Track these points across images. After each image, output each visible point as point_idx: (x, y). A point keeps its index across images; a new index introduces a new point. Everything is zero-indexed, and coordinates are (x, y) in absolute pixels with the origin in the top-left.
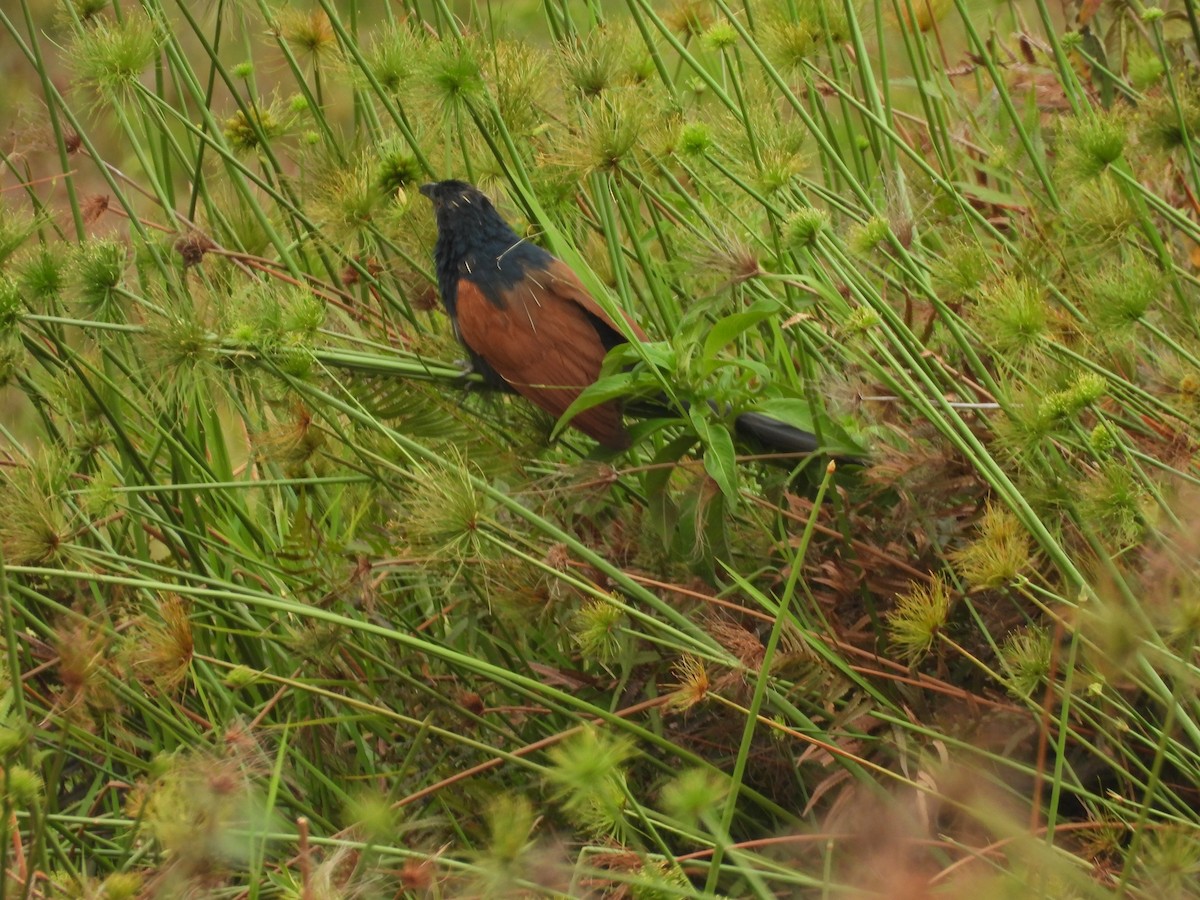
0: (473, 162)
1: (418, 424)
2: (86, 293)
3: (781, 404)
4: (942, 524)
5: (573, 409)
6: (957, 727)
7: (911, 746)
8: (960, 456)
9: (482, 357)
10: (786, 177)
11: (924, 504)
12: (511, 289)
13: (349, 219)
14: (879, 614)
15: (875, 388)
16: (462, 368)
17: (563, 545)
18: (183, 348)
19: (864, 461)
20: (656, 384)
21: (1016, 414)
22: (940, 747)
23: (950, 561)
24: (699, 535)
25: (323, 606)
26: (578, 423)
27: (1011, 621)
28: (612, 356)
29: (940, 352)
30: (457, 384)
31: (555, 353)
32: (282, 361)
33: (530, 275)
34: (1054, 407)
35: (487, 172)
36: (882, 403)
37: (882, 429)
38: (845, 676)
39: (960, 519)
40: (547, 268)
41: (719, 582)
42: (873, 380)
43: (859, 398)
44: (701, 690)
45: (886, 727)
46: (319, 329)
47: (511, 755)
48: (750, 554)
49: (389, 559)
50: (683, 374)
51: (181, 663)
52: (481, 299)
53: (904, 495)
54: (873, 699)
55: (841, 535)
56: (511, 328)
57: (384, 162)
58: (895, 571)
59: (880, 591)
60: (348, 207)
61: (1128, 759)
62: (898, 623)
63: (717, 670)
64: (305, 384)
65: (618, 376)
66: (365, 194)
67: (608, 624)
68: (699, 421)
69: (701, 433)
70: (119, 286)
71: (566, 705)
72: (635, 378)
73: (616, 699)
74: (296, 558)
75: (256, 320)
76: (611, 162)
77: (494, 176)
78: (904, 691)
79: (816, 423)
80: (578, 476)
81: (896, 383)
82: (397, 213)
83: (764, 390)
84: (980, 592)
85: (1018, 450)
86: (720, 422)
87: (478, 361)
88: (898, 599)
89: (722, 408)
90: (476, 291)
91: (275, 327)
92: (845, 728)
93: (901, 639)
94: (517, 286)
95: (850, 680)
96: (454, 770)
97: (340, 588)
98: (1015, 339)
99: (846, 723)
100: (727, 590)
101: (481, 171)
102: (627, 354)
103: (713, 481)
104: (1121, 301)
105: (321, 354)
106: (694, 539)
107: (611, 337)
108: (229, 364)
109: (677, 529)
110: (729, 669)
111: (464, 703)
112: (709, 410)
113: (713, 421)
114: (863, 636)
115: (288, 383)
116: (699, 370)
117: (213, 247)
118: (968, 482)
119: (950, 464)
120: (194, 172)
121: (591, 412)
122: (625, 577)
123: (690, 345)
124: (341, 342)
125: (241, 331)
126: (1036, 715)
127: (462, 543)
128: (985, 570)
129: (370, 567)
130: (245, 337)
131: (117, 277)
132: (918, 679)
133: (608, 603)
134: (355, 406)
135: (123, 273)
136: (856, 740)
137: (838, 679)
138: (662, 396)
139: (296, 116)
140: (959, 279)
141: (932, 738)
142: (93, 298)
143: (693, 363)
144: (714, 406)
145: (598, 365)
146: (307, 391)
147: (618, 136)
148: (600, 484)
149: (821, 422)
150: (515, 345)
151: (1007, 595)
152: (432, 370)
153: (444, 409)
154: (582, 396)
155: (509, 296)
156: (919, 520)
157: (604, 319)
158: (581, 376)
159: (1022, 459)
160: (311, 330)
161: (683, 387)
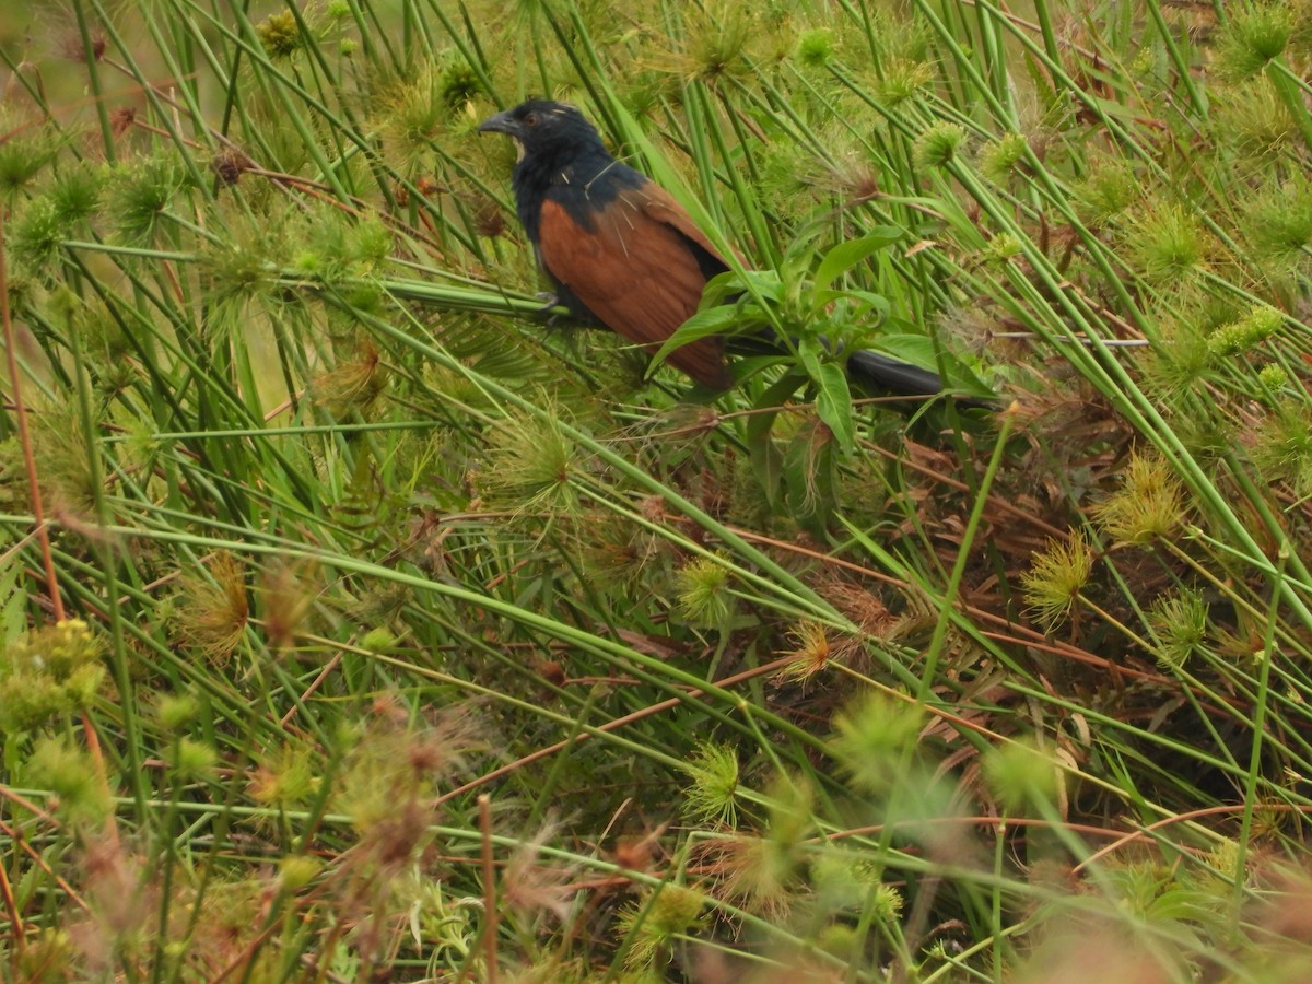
0: (548, 72)
1: (494, 364)
2: (129, 216)
3: (901, 341)
4: (1076, 474)
5: (670, 344)
6: (1097, 698)
7: (1047, 720)
8: (1100, 398)
9: (567, 286)
10: (911, 88)
11: (1057, 453)
12: (601, 210)
13: (412, 135)
14: (1007, 574)
15: (1006, 323)
16: (546, 300)
17: (660, 497)
18: (240, 278)
19: (991, 404)
20: (762, 317)
21: (1166, 351)
22: (1080, 723)
23: (1089, 517)
24: (809, 487)
25: (388, 564)
26: (677, 359)
27: (1153, 581)
28: (713, 287)
29: (1079, 283)
30: (539, 317)
31: (649, 282)
32: (347, 292)
33: (624, 195)
34: (1225, 342)
35: (563, 83)
36: (1014, 339)
37: (1014, 370)
38: (976, 642)
39: (1096, 469)
40: (640, 188)
41: (830, 538)
42: (1005, 316)
43: (990, 335)
44: (821, 658)
45: (1021, 699)
46: (387, 257)
47: (600, 730)
48: (858, 507)
49: (455, 514)
50: (792, 306)
51: (236, 628)
52: (568, 223)
53: (1034, 442)
54: (1007, 668)
55: (966, 487)
56: (601, 254)
57: (445, 72)
58: (1024, 526)
59: (1010, 549)
60: (411, 122)
61: (1286, 733)
62: (1034, 584)
63: (834, 634)
64: (373, 318)
65: (719, 308)
66: (428, 106)
67: (713, 585)
68: (809, 358)
69: (813, 373)
70: (166, 209)
71: (658, 673)
72: (740, 310)
73: (713, 668)
74: (356, 512)
75: (320, 247)
76: (715, 69)
77: (572, 86)
78: (1038, 660)
79: (940, 361)
80: (672, 422)
81: (1031, 317)
82: (462, 128)
83: (884, 325)
84: (1120, 550)
85: (1166, 394)
86: (831, 360)
87: (564, 292)
88: (1032, 557)
89: (833, 345)
90: (562, 213)
91: (339, 255)
92: (975, 701)
93: (1037, 602)
94: (609, 207)
95: (982, 647)
96: (532, 747)
97: (405, 545)
98: (1167, 271)
99: (978, 694)
100: (840, 547)
101: (557, 82)
102: (730, 284)
103: (825, 427)
104: (1283, 227)
105: (391, 284)
106: (804, 490)
107: (712, 266)
108: (288, 296)
109: (783, 481)
110: (847, 635)
111: (544, 673)
112: (822, 348)
113: (826, 360)
114: (990, 598)
115: (354, 317)
116: (811, 302)
117: (251, 166)
118: (1111, 427)
119: (1088, 408)
120: (227, 82)
121: (689, 347)
122: (730, 532)
123: (800, 274)
124: (410, 272)
125: (303, 259)
126: (1185, 686)
127: (553, 494)
128: (1133, 526)
129: (437, 522)
130: (309, 266)
131: (164, 199)
132: (1054, 646)
133: (713, 562)
134: (429, 342)
135: (169, 196)
136: (982, 714)
137: (968, 646)
138: (767, 331)
139: (335, 22)
140: (1103, 202)
141: (1071, 711)
142: (137, 222)
143: (803, 295)
144: (826, 343)
145: (698, 295)
146: (376, 326)
147: (722, 40)
148: (700, 430)
149: (946, 361)
150: (605, 272)
151: (1152, 553)
152: (513, 302)
153: (522, 347)
154: (680, 330)
155: (599, 218)
156: (1052, 471)
157: (704, 245)
158: (678, 306)
159: (1171, 403)
160: (379, 258)
161: (791, 321)
